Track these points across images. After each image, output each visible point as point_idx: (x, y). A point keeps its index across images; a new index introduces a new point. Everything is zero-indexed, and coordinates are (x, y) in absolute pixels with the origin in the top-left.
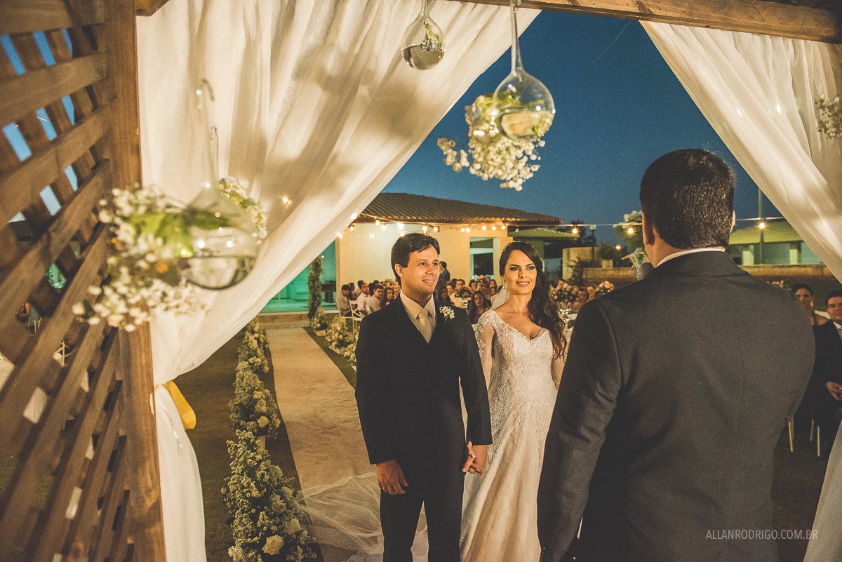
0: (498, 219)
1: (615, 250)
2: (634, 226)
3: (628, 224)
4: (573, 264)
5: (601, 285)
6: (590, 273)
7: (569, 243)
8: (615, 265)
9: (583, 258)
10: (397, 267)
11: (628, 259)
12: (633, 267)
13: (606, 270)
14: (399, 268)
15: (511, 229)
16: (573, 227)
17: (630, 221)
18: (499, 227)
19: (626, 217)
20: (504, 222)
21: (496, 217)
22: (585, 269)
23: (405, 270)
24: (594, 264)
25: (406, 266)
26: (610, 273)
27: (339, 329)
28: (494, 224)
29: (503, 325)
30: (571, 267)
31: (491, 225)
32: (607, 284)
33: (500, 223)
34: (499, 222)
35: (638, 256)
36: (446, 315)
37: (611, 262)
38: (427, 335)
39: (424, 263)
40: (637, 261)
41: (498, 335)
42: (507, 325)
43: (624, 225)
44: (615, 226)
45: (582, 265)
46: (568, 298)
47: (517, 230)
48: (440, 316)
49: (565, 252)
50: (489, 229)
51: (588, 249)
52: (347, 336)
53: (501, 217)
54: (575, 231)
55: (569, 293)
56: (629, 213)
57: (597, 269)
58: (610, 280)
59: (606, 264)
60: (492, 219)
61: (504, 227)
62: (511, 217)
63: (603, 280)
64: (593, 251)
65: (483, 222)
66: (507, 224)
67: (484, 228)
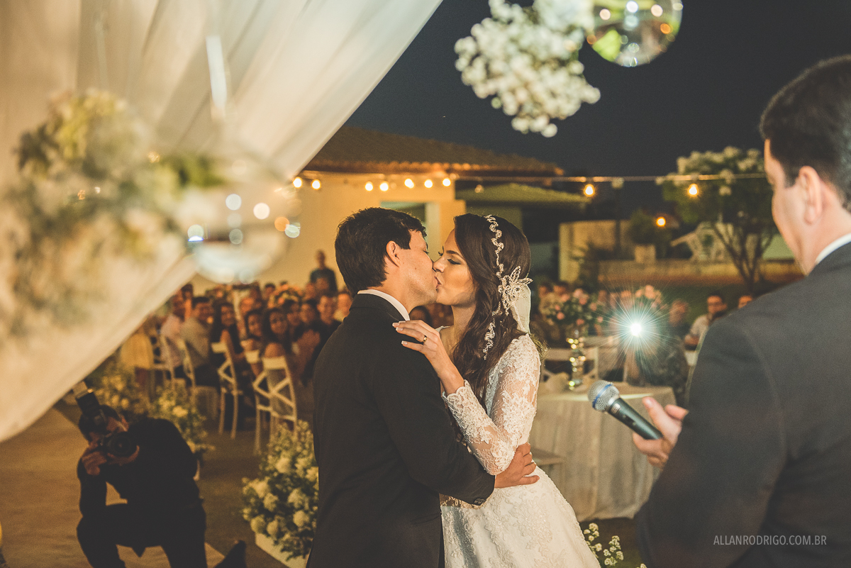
0: (437, 166)
1: (656, 227)
2: (698, 182)
3: (688, 177)
4: (578, 253)
6: (611, 272)
7: (573, 214)
8: (659, 256)
9: (599, 241)
11: (684, 245)
12: (693, 259)
13: (642, 266)
15: (461, 187)
16: (586, 183)
17: (688, 171)
18: (438, 182)
19: (682, 163)
20: (449, 171)
21: (432, 161)
22: (602, 264)
24: (619, 254)
26: (651, 270)
27: (120, 387)
28: (428, 175)
30: (576, 259)
31: (422, 177)
33: (440, 174)
34: (438, 170)
35: (703, 238)
37: (651, 251)
40: (700, 247)
43: (678, 179)
44: (659, 180)
45: (595, 257)
46: (584, 318)
47: (479, 189)
49: (564, 230)
50: (419, 185)
51: (607, 225)
52: (138, 401)
53: (441, 161)
54: (589, 191)
55: (586, 308)
56: (687, 155)
57: (625, 264)
58: (657, 285)
59: (643, 254)
60: (426, 165)
61: (447, 182)
62: (461, 162)
63: (642, 284)
64: (617, 231)
65: (406, 171)
66: (454, 176)
67: (409, 183)
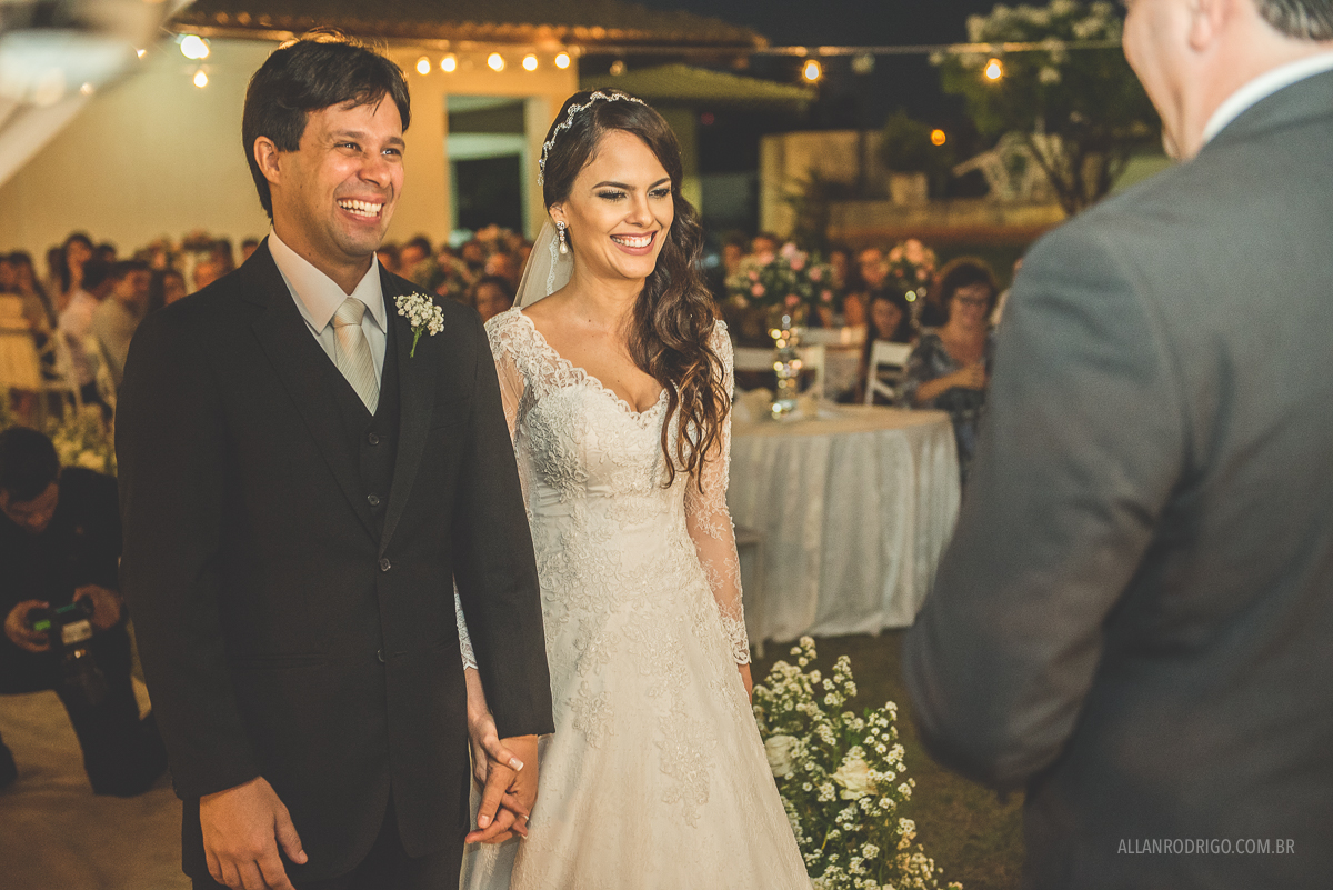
0: (544, 30)
2: (1002, 56)
3: (986, 48)
4: (793, 189)
5: (896, 255)
6: (850, 220)
7: (783, 120)
8: (933, 192)
9: (830, 168)
10: (263, 147)
11: (975, 172)
12: (990, 198)
13: (903, 211)
14: (266, 152)
15: (588, 67)
16: (807, 58)
17: (988, 37)
18: (547, 61)
19: (976, 25)
20: (566, 41)
21: (536, 22)
22: (835, 208)
23: (287, 159)
24: (863, 189)
25: (293, 147)
26: (918, 218)
29: (555, 363)
30: (791, 200)
31: (519, 49)
32: (915, 252)
33: (551, 45)
34: (547, 38)
35: (1010, 160)
36: (415, 322)
37: (920, 184)
38: (367, 392)
39: (354, 145)
40: (1004, 177)
41: (538, 393)
42: (565, 366)
43: (969, 52)
44: (937, 56)
45: (823, 195)
46: (798, 293)
47: (618, 68)
48: (398, 327)
49: (769, 149)
50: (514, 64)
51: (844, 140)
53: (553, 22)
54: (812, 72)
55: (801, 275)
56: (986, 12)
57: (875, 205)
58: (927, 240)
59: (905, 189)
60: (525, 29)
61: (564, 61)
62: (589, 23)
63: (901, 238)
64: (861, 151)
66: (576, 50)
67: (496, 61)
